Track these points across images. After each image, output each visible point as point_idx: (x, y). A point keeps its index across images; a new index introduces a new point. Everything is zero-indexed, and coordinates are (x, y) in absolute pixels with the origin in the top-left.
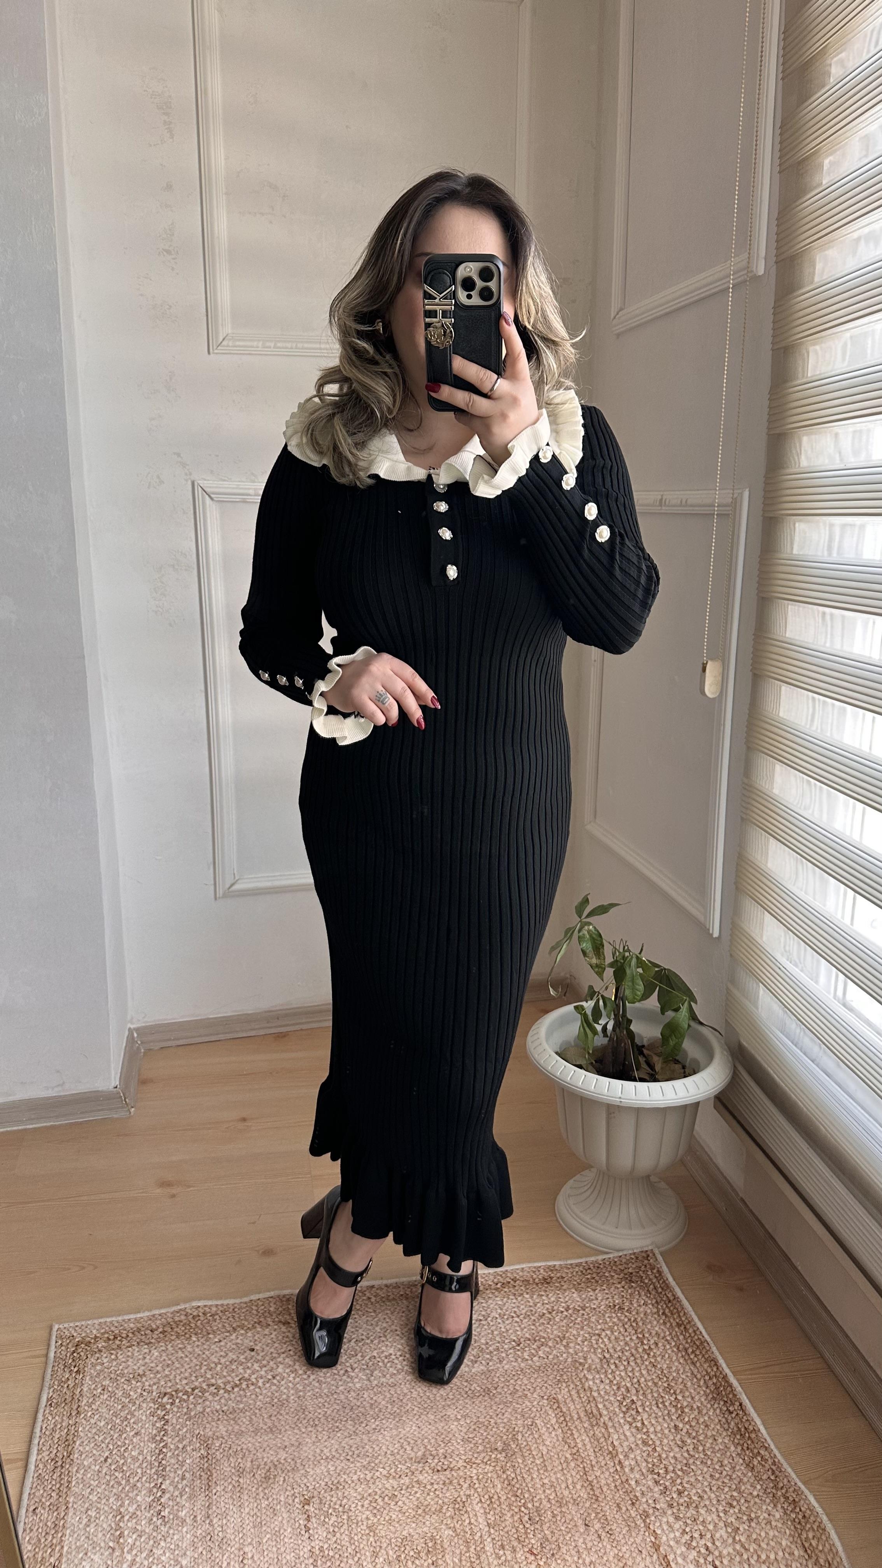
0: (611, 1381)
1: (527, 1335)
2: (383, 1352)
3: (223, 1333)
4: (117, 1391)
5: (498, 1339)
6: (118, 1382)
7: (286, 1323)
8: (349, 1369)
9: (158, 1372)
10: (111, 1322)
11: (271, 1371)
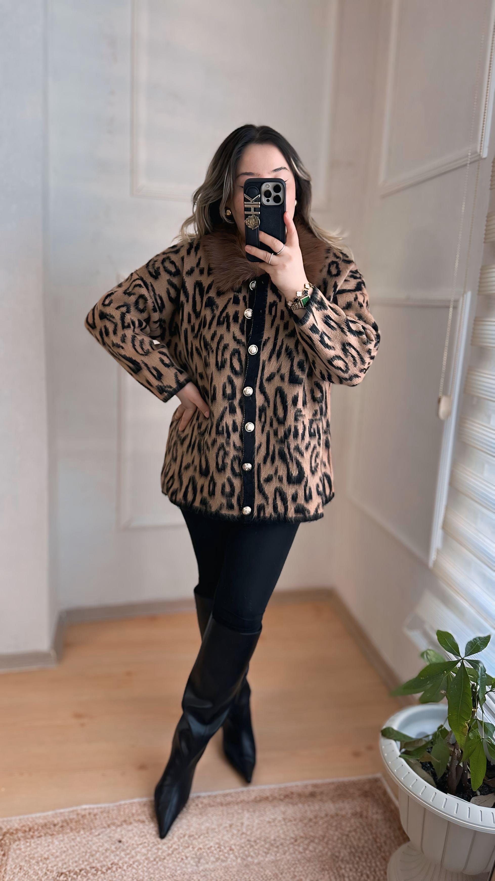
0: (357, 870)
1: (302, 834)
2: (206, 845)
3: (102, 828)
4: (29, 870)
5: (282, 836)
6: (31, 864)
7: (143, 822)
8: (184, 858)
9: (57, 857)
10: (28, 819)
11: (132, 857)
